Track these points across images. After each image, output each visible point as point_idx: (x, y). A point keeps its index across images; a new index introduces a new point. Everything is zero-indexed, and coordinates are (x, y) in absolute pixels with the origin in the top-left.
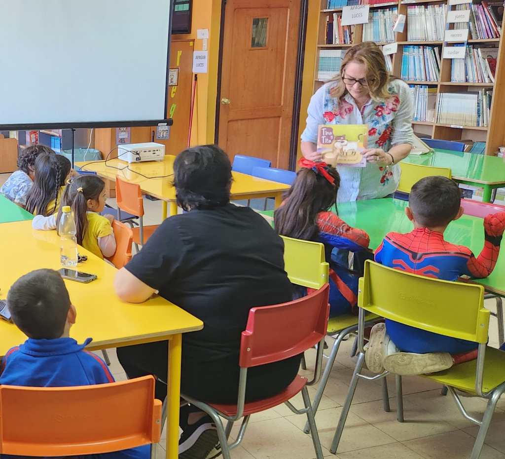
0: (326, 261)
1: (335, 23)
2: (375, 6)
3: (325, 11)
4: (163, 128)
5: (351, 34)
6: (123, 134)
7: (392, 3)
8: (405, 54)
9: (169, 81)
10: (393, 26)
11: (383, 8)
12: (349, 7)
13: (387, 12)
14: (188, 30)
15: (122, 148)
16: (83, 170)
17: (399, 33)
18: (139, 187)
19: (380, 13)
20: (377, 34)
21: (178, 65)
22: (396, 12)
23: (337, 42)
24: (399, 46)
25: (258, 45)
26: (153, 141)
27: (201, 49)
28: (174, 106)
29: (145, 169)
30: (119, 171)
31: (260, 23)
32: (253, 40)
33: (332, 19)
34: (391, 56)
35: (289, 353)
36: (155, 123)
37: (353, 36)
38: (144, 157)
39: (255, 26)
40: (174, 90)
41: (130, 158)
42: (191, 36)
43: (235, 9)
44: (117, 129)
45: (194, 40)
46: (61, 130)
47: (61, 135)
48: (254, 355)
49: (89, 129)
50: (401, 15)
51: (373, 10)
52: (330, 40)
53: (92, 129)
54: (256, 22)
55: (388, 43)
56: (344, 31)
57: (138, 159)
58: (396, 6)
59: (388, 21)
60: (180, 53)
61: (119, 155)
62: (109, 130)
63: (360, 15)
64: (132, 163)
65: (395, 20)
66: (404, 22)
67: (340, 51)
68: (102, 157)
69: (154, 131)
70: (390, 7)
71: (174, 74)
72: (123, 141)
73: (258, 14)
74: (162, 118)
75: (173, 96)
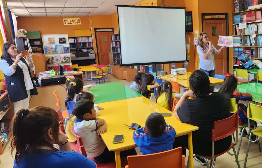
0: (237, 104)
1: (237, 28)
2: (248, 23)
3: (234, 24)
4: (186, 63)
5: (242, 31)
6: (173, 66)
7: (253, 22)
8: (258, 37)
9: (187, 48)
10: (254, 29)
11: (251, 23)
12: (241, 23)
13: (252, 25)
14: (192, 31)
15: (172, 70)
16: (160, 79)
17: (256, 31)
18: (178, 83)
19: (250, 25)
20: (249, 31)
21: (189, 42)
22: (254, 25)
23: (238, 34)
24: (256, 35)
25: (215, 35)
26: (183, 68)
27: (196, 37)
28: (189, 56)
29: (180, 77)
30: (172, 78)
31: (214, 29)
32: (213, 34)
33: (236, 27)
34: (254, 38)
35: (228, 135)
36: (183, 62)
37: (242, 32)
38: (180, 73)
39: (213, 29)
40: (189, 50)
41: (175, 73)
42: (193, 33)
43: (206, 24)
44: (171, 64)
45: (194, 34)
46: (152, 65)
47: (152, 67)
48: (216, 137)
49: (161, 64)
50: (256, 26)
51: (248, 24)
52: (236, 34)
53: (163, 64)
54: (213, 28)
55: (253, 34)
56: (240, 31)
57: (178, 74)
58: (254, 23)
59: (252, 28)
60: (190, 38)
61: (171, 72)
62: (168, 64)
63: (244, 26)
64: (176, 75)
65: (254, 27)
66: (257, 28)
67: (239, 37)
68: (167, 74)
69: (183, 65)
70: (253, 23)
71: (188, 46)
72: (173, 68)
73: (214, 25)
74: (186, 60)
75: (189, 52)
